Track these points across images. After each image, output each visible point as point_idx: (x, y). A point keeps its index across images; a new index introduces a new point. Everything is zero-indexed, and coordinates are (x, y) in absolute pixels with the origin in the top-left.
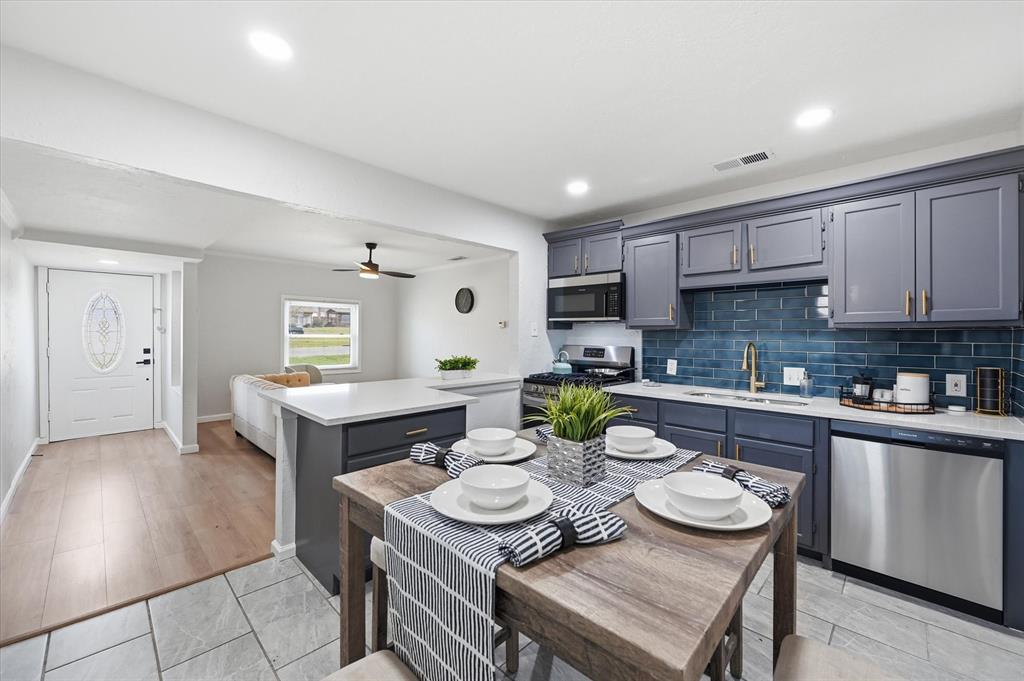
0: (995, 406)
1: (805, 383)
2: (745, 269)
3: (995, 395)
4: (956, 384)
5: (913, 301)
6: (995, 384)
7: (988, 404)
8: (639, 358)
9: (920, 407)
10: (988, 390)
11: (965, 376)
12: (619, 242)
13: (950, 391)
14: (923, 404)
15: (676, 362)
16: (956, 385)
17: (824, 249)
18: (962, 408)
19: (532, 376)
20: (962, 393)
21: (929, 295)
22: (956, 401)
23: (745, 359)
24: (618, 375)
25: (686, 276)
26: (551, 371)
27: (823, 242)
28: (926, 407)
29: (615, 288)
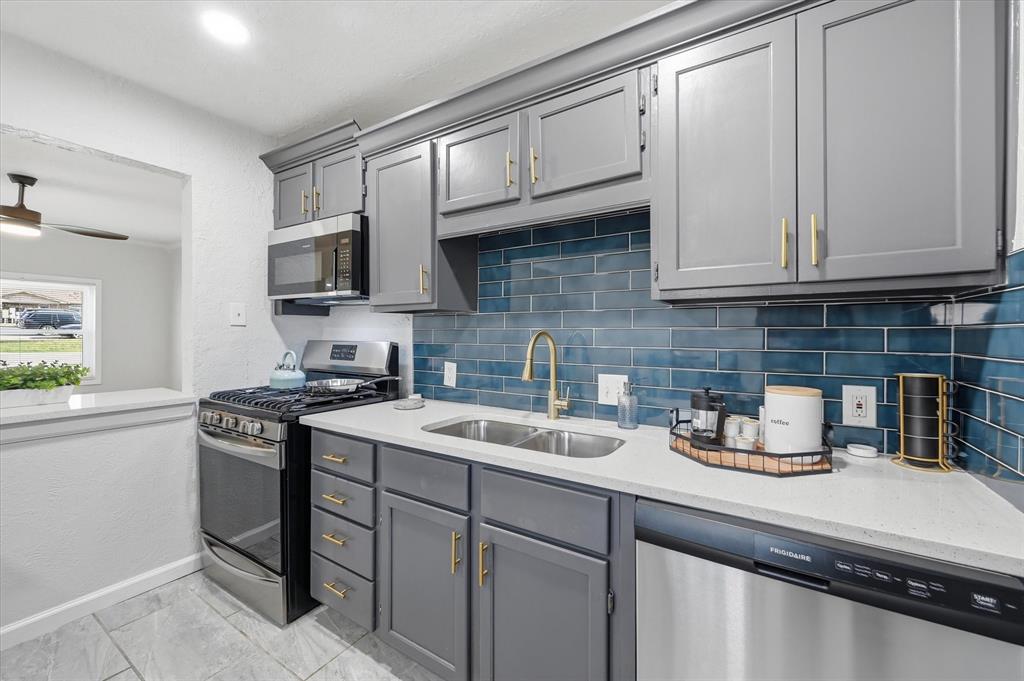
0: (932, 450)
1: (626, 401)
2: (527, 198)
3: (932, 428)
4: (860, 404)
5: (794, 239)
6: (931, 407)
7: (918, 447)
8: (407, 360)
9: (808, 459)
10: (918, 417)
11: (873, 389)
12: (359, 164)
13: (850, 417)
14: (812, 454)
15: (455, 365)
16: (859, 406)
17: (643, 148)
18: (871, 451)
19: (217, 395)
20: (870, 420)
21: (822, 228)
22: (860, 436)
23: (528, 362)
24: (358, 390)
25: (446, 214)
26: (266, 383)
27: (642, 133)
28: (817, 458)
29: (346, 241)
